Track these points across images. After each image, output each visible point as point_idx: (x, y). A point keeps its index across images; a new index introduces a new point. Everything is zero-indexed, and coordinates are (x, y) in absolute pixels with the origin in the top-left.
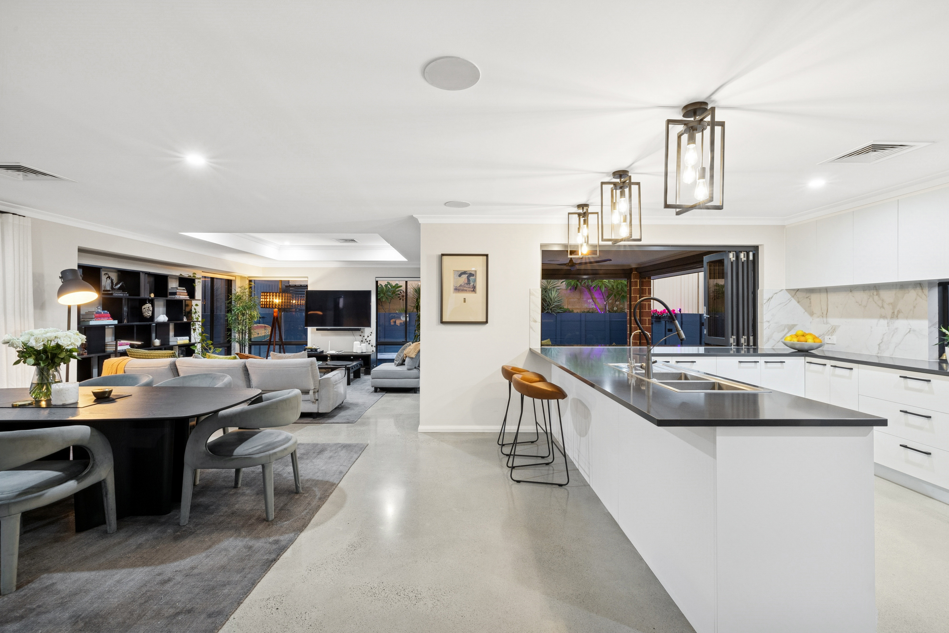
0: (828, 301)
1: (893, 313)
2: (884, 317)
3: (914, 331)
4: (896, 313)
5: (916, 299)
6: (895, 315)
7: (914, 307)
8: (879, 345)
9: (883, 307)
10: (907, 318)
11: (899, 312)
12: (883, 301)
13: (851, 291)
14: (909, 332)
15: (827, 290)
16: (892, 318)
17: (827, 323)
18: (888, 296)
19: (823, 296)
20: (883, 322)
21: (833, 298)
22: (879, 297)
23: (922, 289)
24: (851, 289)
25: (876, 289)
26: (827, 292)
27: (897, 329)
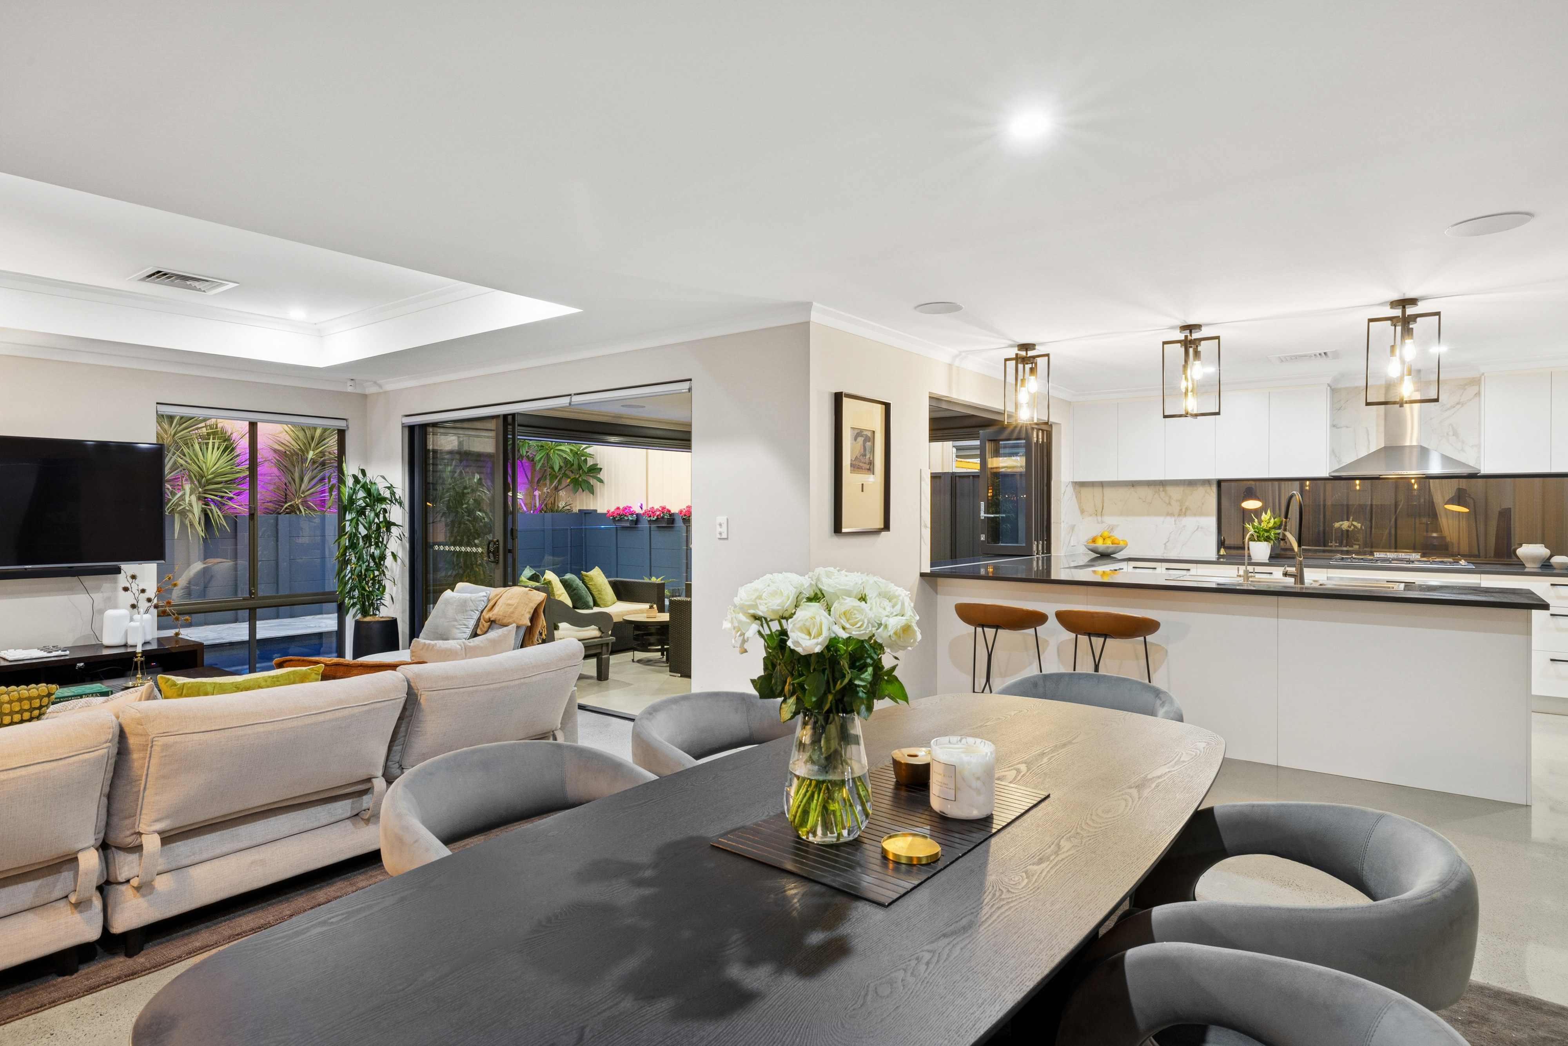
0: (1103, 497)
1: (1181, 510)
2: (1170, 514)
3: (1202, 528)
4: (1184, 510)
5: (1204, 496)
6: (1183, 512)
7: (1203, 504)
8: (1165, 544)
9: (1170, 504)
10: (1195, 515)
11: (1187, 509)
12: (1170, 497)
13: (1133, 486)
14: (1197, 529)
15: (1102, 484)
16: (1179, 515)
17: (1102, 522)
18: (1175, 493)
19: (1098, 491)
20: (1170, 520)
21: (1109, 492)
22: (1166, 493)
23: (1210, 486)
24: (1133, 484)
25: (1163, 485)
26: (1102, 486)
27: (1184, 526)
